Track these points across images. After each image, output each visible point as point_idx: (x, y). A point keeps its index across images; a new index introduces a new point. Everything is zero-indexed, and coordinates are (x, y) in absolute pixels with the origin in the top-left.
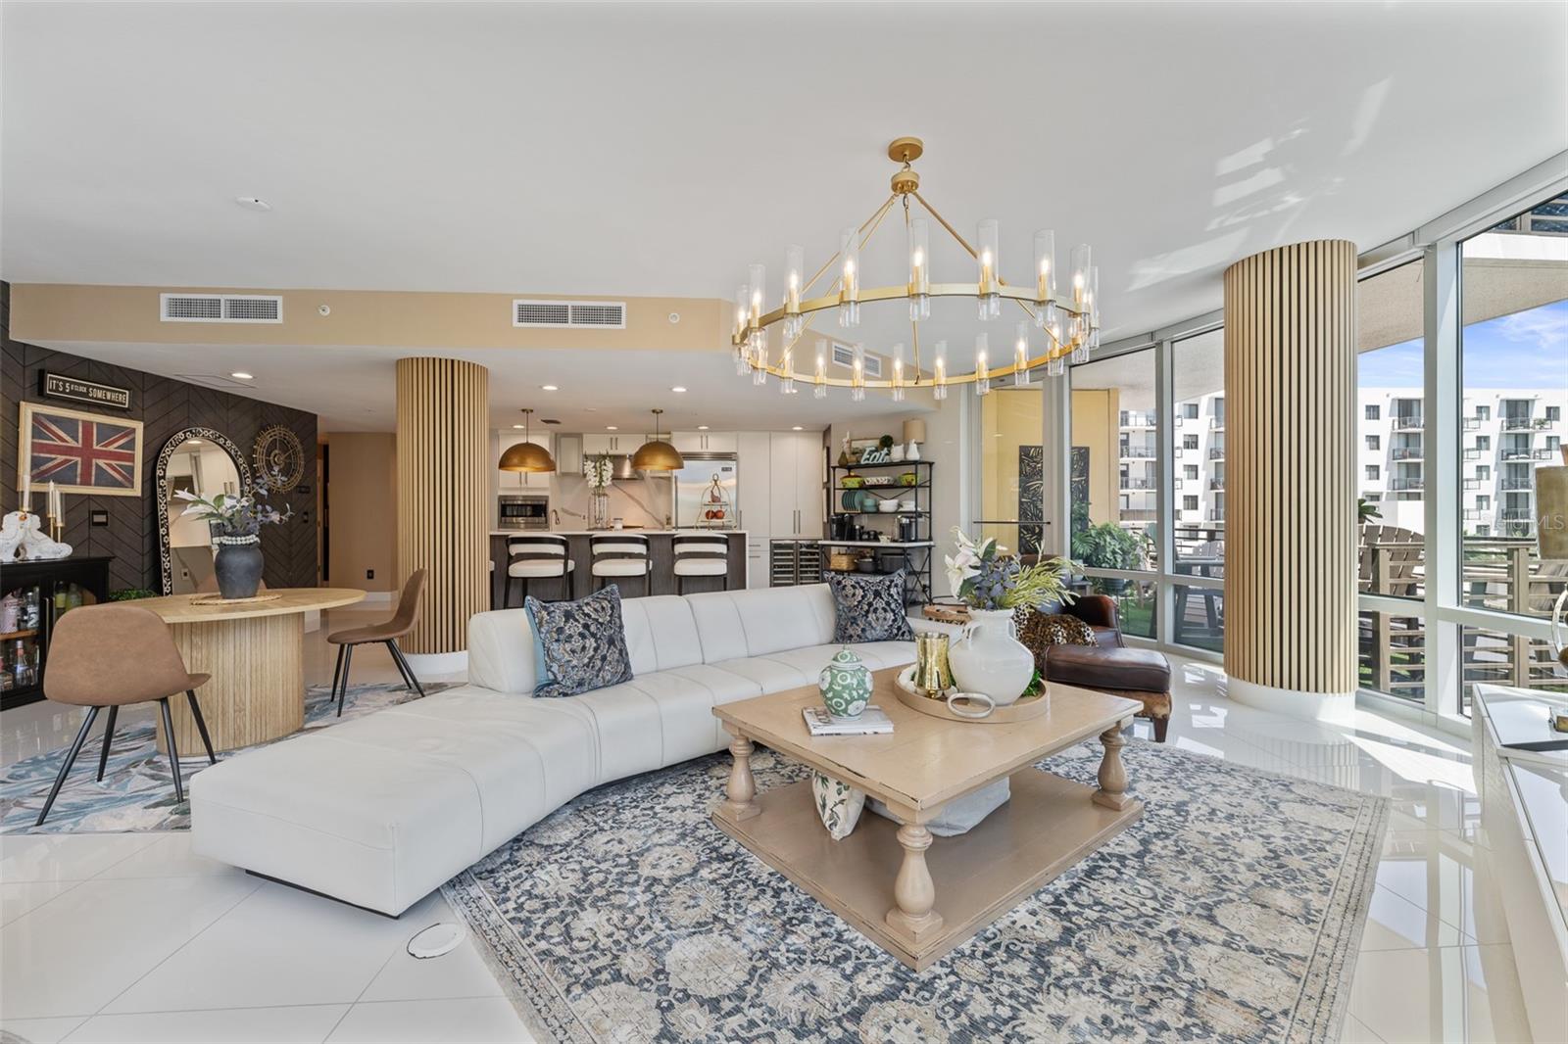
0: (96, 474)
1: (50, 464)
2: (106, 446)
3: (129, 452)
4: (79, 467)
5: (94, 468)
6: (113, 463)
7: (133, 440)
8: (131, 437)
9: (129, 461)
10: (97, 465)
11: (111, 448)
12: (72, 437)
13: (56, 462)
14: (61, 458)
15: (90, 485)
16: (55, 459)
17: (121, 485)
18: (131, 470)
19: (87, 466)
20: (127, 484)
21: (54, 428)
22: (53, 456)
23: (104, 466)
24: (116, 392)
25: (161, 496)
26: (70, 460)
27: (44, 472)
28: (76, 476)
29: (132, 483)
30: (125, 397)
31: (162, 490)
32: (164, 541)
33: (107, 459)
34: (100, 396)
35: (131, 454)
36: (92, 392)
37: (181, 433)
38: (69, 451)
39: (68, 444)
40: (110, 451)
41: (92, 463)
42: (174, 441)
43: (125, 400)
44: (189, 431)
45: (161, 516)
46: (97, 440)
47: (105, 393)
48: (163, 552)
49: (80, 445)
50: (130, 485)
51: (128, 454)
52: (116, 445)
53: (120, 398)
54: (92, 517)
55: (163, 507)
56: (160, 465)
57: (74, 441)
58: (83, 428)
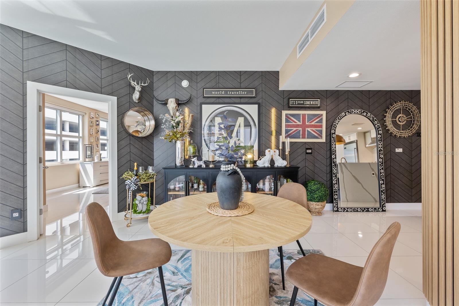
0: (307, 134)
1: (291, 132)
2: (311, 123)
4: (301, 132)
5: (306, 132)
6: (314, 129)
7: (322, 119)
8: (321, 118)
9: (320, 128)
10: (308, 130)
11: (313, 123)
13: (293, 131)
14: (295, 129)
15: (305, 138)
16: (293, 129)
17: (317, 138)
18: (321, 132)
19: (304, 131)
20: (319, 137)
21: (292, 118)
22: (292, 129)
23: (310, 131)
24: (315, 101)
25: (333, 141)
26: (298, 130)
27: (290, 134)
28: (300, 135)
29: (321, 137)
30: (318, 102)
31: (334, 139)
32: (334, 161)
33: (311, 128)
34: (308, 103)
35: (321, 125)
36: (305, 102)
37: (343, 113)
38: (298, 126)
39: (297, 124)
40: (312, 125)
41: (306, 130)
42: (340, 117)
43: (318, 103)
44: (347, 112)
45: (333, 150)
46: (307, 121)
47: (310, 102)
48: (333, 166)
49: (301, 124)
50: (321, 138)
51: (319, 125)
52: (315, 122)
53: (316, 103)
54: (306, 151)
55: (334, 146)
56: (333, 128)
57: (299, 122)
58: (302, 117)
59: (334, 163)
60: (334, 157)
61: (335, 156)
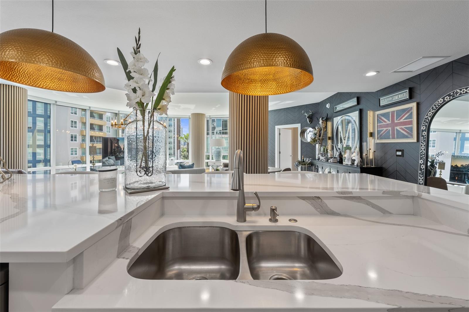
0: (396, 134)
1: (382, 132)
2: (399, 120)
3: (410, 120)
4: (391, 131)
5: (395, 131)
6: (403, 127)
7: (412, 113)
8: (410, 112)
9: (410, 125)
10: (396, 129)
11: (402, 120)
12: (388, 120)
13: (384, 131)
14: (385, 129)
15: (395, 139)
16: (383, 130)
17: (406, 137)
18: (411, 129)
19: (393, 130)
20: (409, 136)
21: (383, 118)
22: (383, 129)
23: (399, 129)
24: (402, 93)
25: (422, 141)
26: (388, 129)
27: (381, 135)
28: (390, 135)
29: (412, 135)
30: (407, 93)
31: (423, 138)
32: (421, 167)
33: (400, 126)
34: (396, 98)
35: (410, 121)
36: (394, 98)
37: (441, 99)
38: (387, 126)
39: (387, 123)
40: (402, 122)
41: (395, 129)
42: (435, 105)
43: (407, 95)
44: (447, 95)
45: (421, 153)
46: (396, 118)
47: (398, 96)
48: (420, 174)
49: (390, 123)
50: (411, 137)
51: (409, 121)
52: (404, 118)
53: (405, 95)
54: (396, 152)
55: (423, 148)
56: (424, 123)
57: (389, 122)
58: (391, 115)
59: (421, 171)
60: (421, 162)
61: (423, 161)
